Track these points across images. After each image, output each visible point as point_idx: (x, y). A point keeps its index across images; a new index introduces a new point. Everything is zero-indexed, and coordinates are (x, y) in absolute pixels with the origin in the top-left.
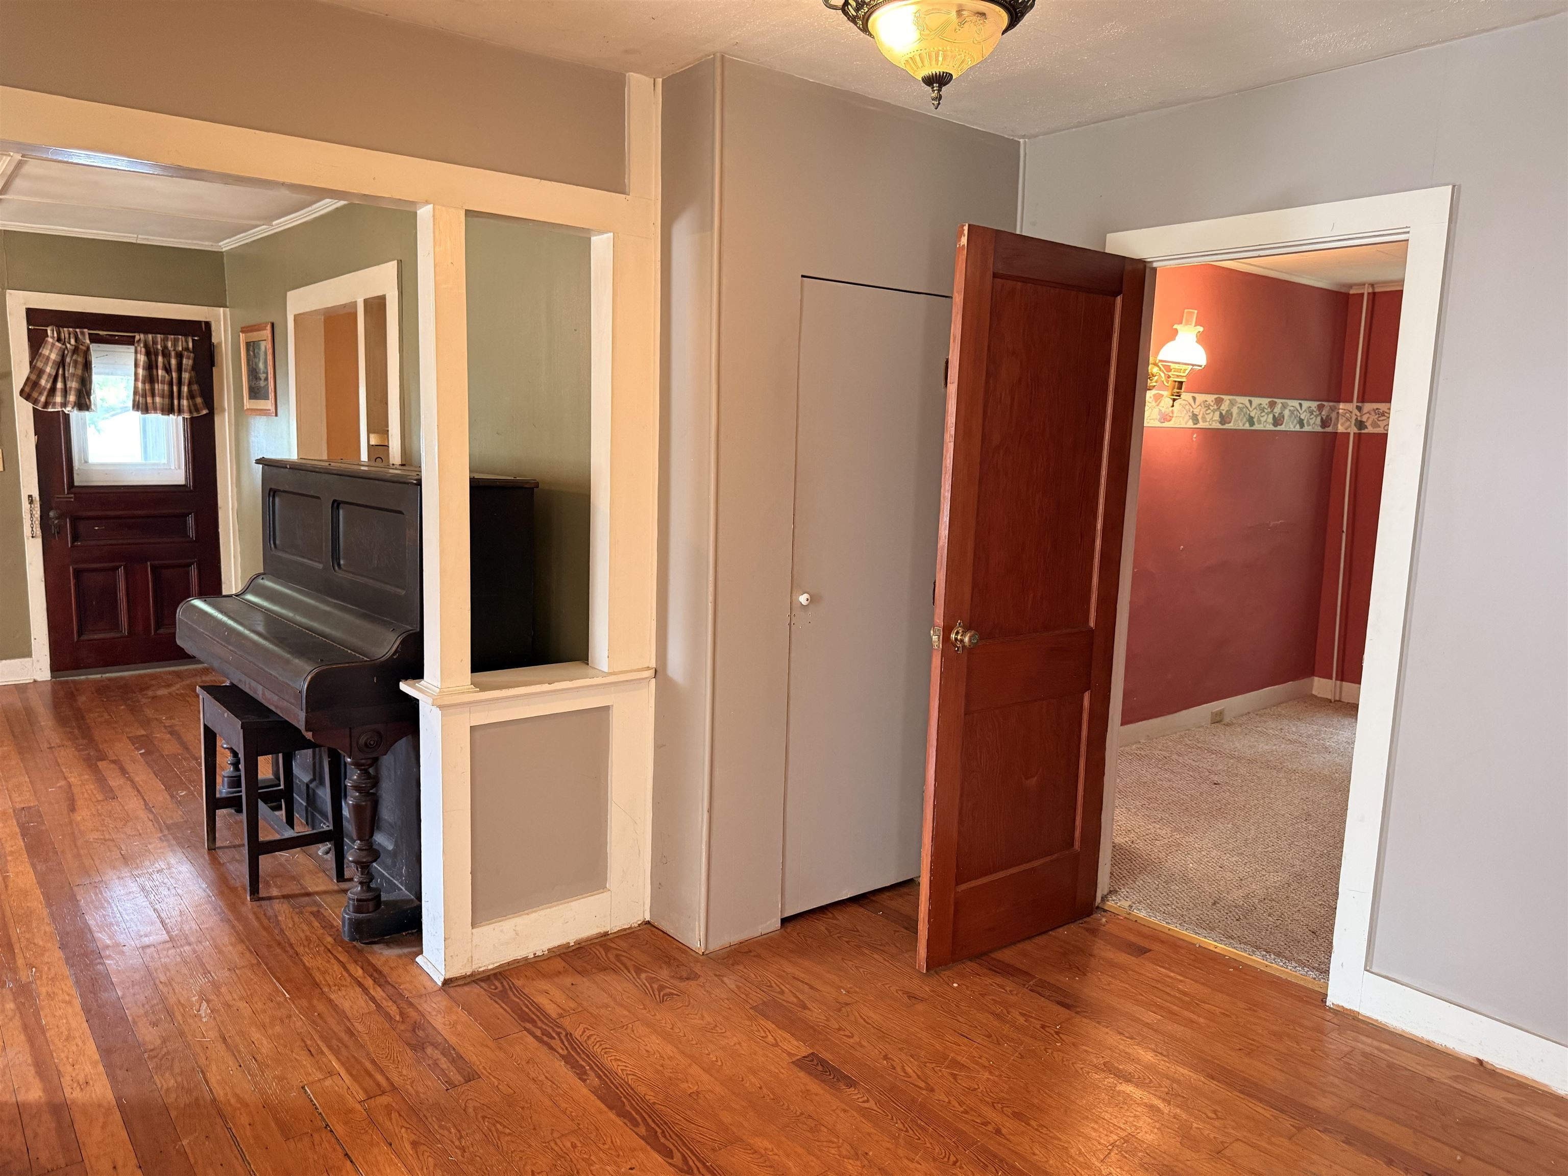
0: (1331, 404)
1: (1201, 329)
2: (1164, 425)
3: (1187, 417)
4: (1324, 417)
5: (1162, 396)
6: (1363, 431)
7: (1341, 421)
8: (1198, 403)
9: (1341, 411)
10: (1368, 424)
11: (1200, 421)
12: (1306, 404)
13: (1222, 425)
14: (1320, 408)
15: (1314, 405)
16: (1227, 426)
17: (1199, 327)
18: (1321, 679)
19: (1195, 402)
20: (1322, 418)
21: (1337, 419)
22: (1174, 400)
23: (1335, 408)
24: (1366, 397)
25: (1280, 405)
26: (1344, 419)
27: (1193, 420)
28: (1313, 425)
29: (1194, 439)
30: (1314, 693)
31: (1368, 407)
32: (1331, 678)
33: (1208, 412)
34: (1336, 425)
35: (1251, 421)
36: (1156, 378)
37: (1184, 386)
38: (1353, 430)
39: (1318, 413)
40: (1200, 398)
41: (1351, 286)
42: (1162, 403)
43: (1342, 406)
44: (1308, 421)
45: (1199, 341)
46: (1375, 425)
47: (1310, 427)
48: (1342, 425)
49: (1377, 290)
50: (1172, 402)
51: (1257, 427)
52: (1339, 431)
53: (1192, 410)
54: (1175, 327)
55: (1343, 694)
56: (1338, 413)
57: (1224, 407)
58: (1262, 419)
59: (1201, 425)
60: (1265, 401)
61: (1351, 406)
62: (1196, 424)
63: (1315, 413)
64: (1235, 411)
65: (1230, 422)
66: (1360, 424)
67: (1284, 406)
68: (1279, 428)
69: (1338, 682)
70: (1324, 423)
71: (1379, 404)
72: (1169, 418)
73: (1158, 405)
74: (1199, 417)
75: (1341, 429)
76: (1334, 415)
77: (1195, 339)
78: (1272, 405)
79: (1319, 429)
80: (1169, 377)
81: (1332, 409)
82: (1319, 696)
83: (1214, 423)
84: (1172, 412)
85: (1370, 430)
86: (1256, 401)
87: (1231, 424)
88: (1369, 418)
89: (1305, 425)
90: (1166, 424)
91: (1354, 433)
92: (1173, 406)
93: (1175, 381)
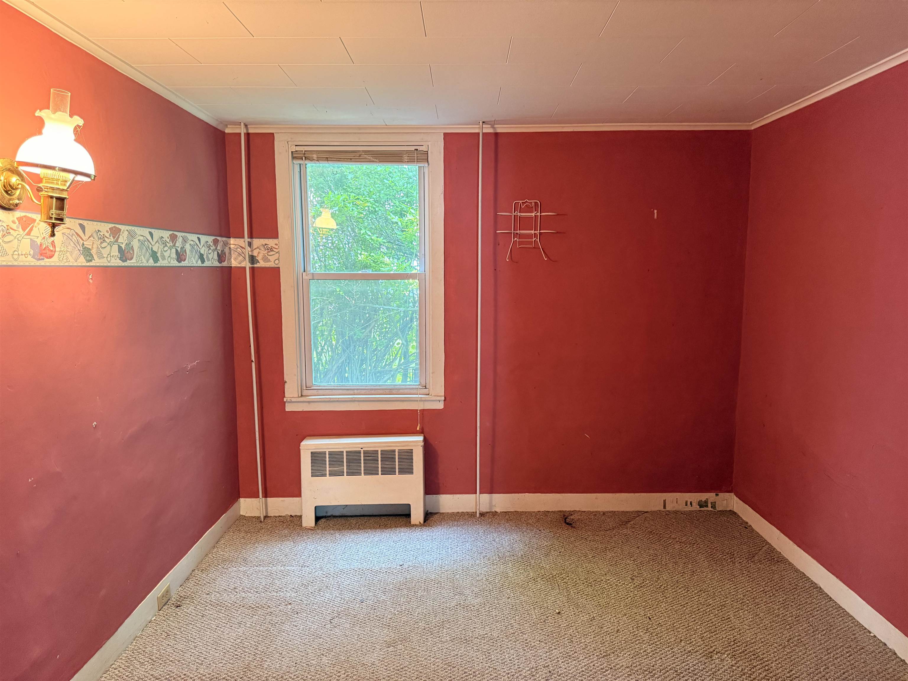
0: (224, 239)
1: (79, 121)
2: (41, 263)
3: (76, 252)
4: (220, 252)
5: (34, 221)
6: (255, 266)
7: (233, 256)
8: (88, 232)
9: (232, 246)
10: (259, 258)
11: (95, 257)
12: (204, 238)
13: (123, 261)
14: (216, 242)
15: (210, 239)
16: (128, 263)
17: (76, 117)
18: (247, 499)
19: (84, 233)
20: (218, 253)
21: (230, 253)
22: (54, 226)
23: (228, 243)
24: (254, 234)
25: (181, 238)
26: (236, 253)
27: (85, 256)
28: (212, 261)
29: (91, 281)
30: (241, 513)
31: (257, 242)
32: (258, 497)
33: (103, 245)
34: (230, 259)
35: (154, 256)
36: (18, 192)
37: (66, 207)
38: (247, 265)
39: (214, 248)
40: (91, 226)
41: (227, 124)
42: (35, 232)
43: (232, 241)
44: (207, 257)
45: (78, 140)
46: (266, 259)
47: (210, 262)
48: (235, 259)
49: (251, 131)
50: (49, 229)
51: (162, 263)
52: (233, 265)
53: (82, 242)
54: (38, 113)
55: (269, 509)
56: (230, 248)
57: (123, 239)
58: (165, 254)
59: (97, 262)
60: (166, 234)
61: (242, 242)
62: (91, 261)
63: (212, 248)
64: (135, 244)
65: (131, 259)
66: (253, 259)
67: (185, 240)
68: (183, 264)
69: (263, 499)
70: (221, 258)
71: (267, 240)
72: (49, 253)
73: (29, 234)
74: (94, 252)
75: (234, 263)
76: (227, 250)
77: (73, 137)
78: (173, 238)
79: (217, 264)
80: (39, 190)
81: (226, 244)
82: (247, 515)
83: (113, 259)
84: (53, 243)
85: (261, 264)
86: (158, 233)
87: (133, 261)
88: (259, 253)
89: (206, 260)
90: (46, 262)
91: (250, 268)
92: (53, 235)
93: (52, 197)
